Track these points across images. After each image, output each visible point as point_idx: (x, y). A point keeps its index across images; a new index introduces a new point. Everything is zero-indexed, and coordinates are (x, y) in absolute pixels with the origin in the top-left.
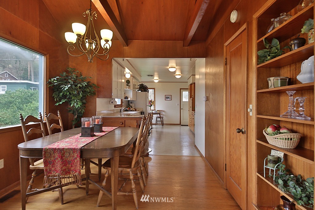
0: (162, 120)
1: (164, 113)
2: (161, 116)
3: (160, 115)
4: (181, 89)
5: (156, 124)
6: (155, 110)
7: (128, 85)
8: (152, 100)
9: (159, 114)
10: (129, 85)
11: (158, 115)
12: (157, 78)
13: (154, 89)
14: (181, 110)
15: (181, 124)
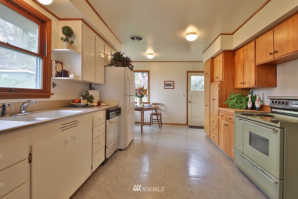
0: (159, 118)
1: (162, 108)
2: (159, 112)
3: (156, 112)
4: (188, 72)
5: (150, 124)
6: (149, 103)
7: (66, 40)
8: (143, 88)
9: (155, 109)
10: (70, 40)
11: (154, 112)
12: (152, 52)
13: (148, 72)
14: (188, 103)
15: (189, 124)
